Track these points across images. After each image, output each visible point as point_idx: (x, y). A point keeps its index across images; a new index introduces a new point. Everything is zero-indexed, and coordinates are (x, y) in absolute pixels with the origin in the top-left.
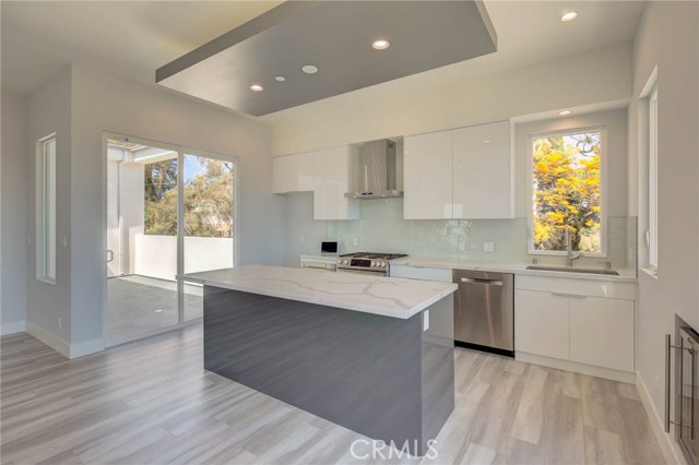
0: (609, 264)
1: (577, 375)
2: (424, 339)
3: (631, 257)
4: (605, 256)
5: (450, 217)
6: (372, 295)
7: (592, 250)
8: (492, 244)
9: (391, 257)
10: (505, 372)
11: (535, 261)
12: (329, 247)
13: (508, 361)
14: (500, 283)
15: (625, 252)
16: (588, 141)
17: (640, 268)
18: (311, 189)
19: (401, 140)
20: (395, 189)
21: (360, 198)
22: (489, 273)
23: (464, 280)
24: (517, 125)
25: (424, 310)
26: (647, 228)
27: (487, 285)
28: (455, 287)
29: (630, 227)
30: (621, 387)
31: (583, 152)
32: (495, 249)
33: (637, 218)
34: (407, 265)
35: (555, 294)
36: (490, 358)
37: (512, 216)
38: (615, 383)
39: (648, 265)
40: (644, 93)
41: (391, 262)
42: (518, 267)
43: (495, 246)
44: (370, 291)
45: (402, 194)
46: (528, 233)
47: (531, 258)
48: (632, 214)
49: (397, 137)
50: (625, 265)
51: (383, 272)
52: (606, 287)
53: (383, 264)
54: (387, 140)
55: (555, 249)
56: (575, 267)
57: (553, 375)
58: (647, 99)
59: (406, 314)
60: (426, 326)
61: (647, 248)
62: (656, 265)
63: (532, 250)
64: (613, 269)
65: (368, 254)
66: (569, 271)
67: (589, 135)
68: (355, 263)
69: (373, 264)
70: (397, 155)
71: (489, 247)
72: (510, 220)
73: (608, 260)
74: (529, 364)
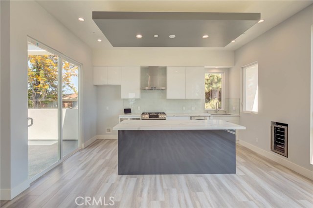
0: (226, 112)
5: (185, 98)
12: (128, 111)
18: (120, 84)
26: (242, 102)
32: (195, 109)
33: (240, 99)
45: (166, 88)
46: (204, 104)
47: (206, 111)
51: (165, 119)
56: (218, 113)
61: (242, 107)
68: (151, 117)
69: (160, 117)
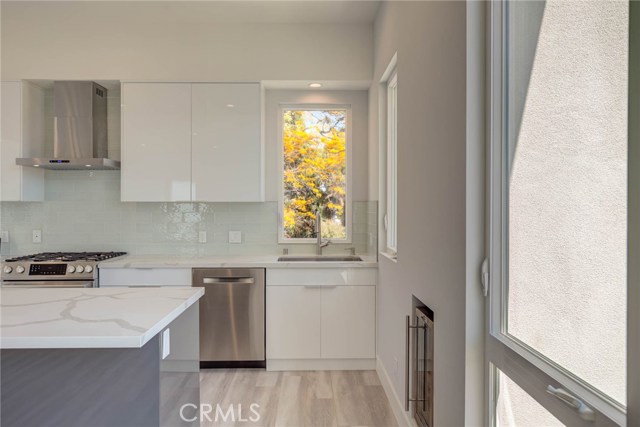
0: (353, 250)
1: (328, 372)
2: (163, 368)
3: (371, 241)
4: (350, 242)
6: (78, 320)
7: (329, 236)
8: (240, 233)
9: (99, 256)
10: (258, 388)
11: (286, 251)
13: (260, 374)
14: (249, 281)
15: (366, 237)
16: (328, 120)
17: (380, 252)
19: (117, 86)
20: (107, 157)
21: (46, 168)
22: (234, 270)
23: (207, 281)
24: (267, 91)
25: (165, 329)
26: (385, 213)
27: (230, 285)
28: (200, 292)
29: (371, 211)
30: (366, 375)
31: (322, 132)
32: (243, 240)
33: (377, 202)
34: (126, 267)
35: (308, 287)
36: (238, 375)
37: (263, 200)
38: (360, 372)
39: (386, 250)
40: (384, 78)
41: (101, 264)
42: (269, 260)
43: (243, 235)
44: (73, 313)
45: (118, 165)
46: (279, 219)
47: (282, 248)
48: (372, 198)
49: (109, 81)
50: (366, 251)
51: (89, 281)
52: (346, 274)
53: (88, 269)
54: (94, 84)
55: (295, 236)
56: (324, 255)
57: (306, 378)
58: (386, 84)
59: (138, 341)
60: (166, 351)
61: (385, 232)
62: (395, 250)
63: (284, 239)
64: (357, 255)
65: (60, 255)
66: (318, 260)
67: (328, 115)
68: (36, 270)
69: (70, 269)
70: (111, 109)
71: (235, 237)
72: (260, 203)
73: (352, 246)
74: (281, 372)
